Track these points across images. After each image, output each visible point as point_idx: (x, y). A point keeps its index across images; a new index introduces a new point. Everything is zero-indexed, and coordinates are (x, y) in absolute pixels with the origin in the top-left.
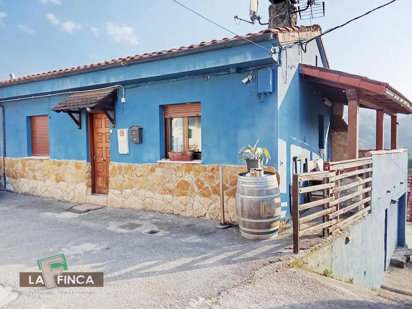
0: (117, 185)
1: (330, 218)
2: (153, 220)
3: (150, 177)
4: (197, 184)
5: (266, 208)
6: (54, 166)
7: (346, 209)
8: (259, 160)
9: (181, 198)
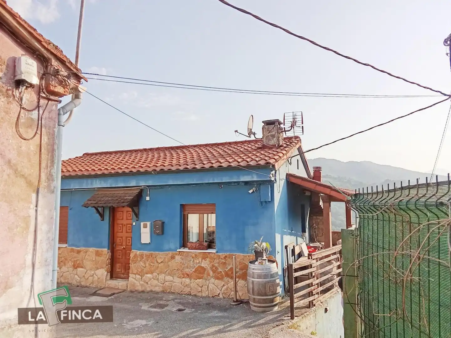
0: (138, 270)
1: (314, 294)
2: (176, 300)
3: (169, 263)
4: (212, 269)
5: (271, 288)
6: (72, 253)
7: (324, 287)
8: (264, 252)
9: (198, 281)
